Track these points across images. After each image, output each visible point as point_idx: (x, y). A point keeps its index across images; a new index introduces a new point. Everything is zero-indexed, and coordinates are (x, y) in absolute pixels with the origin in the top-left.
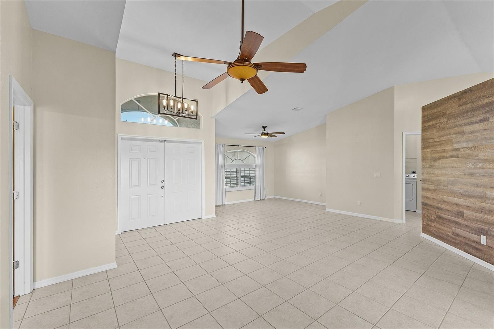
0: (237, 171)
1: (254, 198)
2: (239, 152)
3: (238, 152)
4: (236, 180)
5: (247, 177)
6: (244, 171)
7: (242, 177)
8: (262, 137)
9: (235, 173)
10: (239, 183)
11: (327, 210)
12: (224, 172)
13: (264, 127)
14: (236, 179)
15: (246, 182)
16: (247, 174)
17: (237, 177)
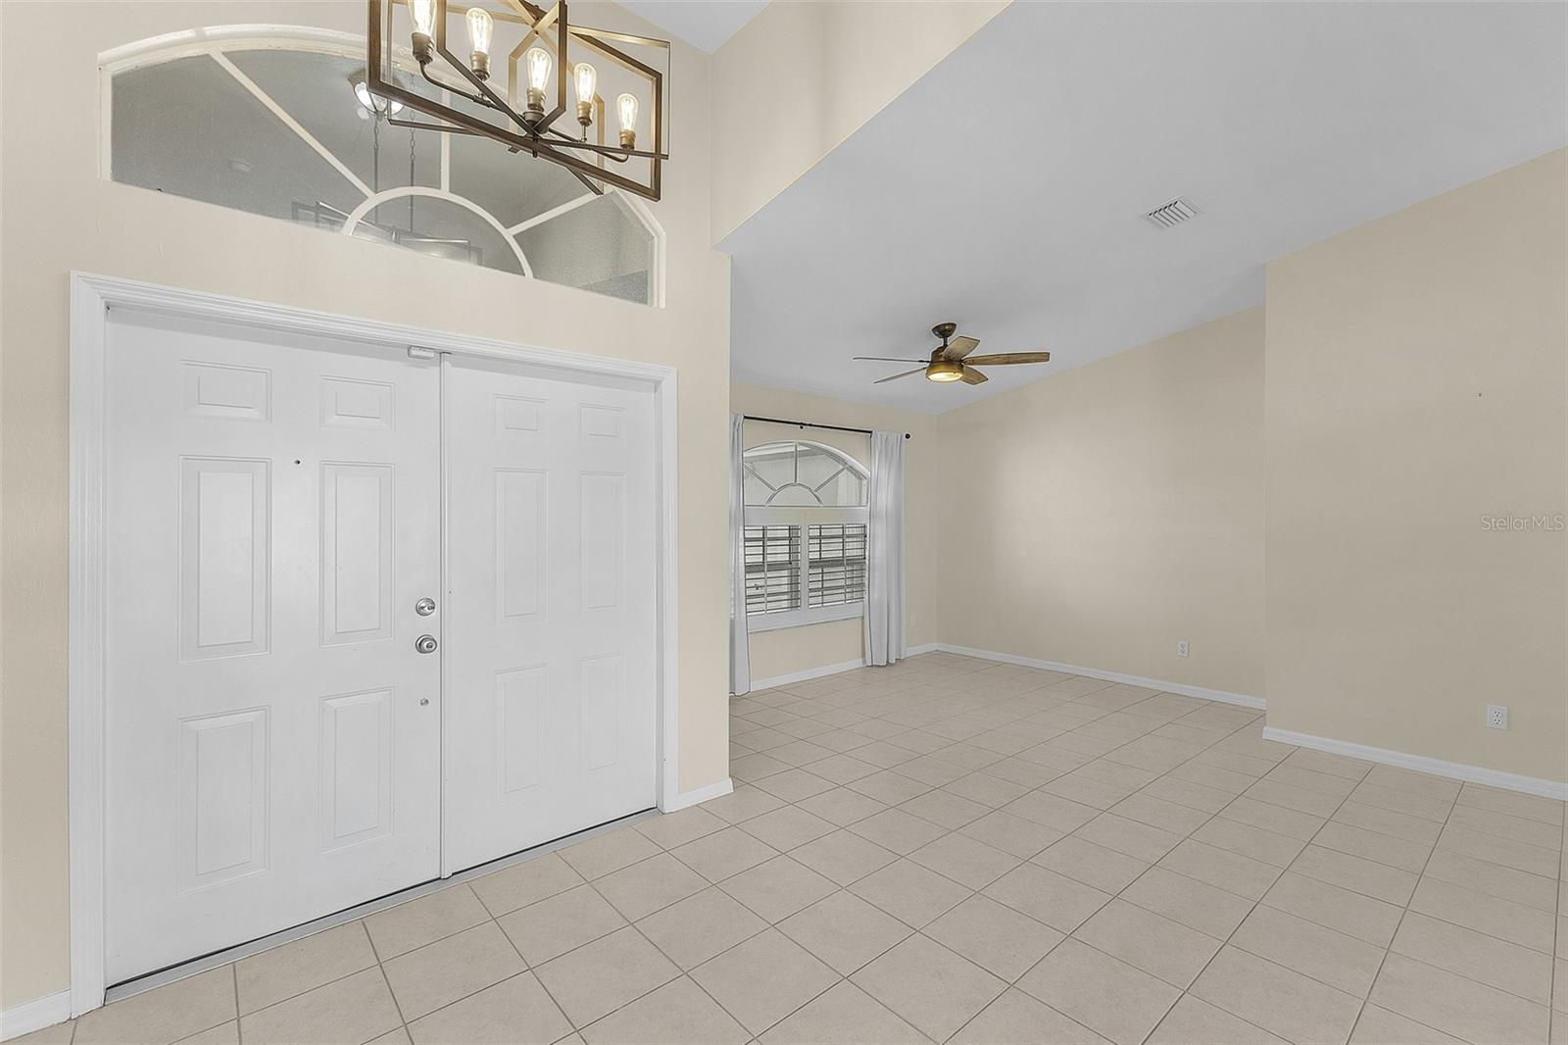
0: (790, 538)
1: (864, 655)
2: (804, 454)
3: (796, 455)
4: (785, 580)
5: (832, 566)
6: (821, 537)
7: (813, 564)
8: (932, 377)
9: (779, 550)
10: (804, 593)
11: (1270, 733)
12: (742, 544)
13: (944, 331)
14: (785, 573)
15: (830, 588)
16: (833, 551)
17: (791, 565)
